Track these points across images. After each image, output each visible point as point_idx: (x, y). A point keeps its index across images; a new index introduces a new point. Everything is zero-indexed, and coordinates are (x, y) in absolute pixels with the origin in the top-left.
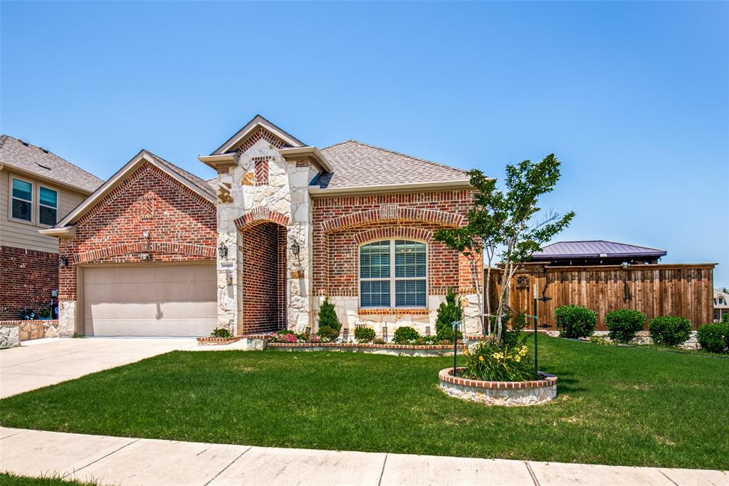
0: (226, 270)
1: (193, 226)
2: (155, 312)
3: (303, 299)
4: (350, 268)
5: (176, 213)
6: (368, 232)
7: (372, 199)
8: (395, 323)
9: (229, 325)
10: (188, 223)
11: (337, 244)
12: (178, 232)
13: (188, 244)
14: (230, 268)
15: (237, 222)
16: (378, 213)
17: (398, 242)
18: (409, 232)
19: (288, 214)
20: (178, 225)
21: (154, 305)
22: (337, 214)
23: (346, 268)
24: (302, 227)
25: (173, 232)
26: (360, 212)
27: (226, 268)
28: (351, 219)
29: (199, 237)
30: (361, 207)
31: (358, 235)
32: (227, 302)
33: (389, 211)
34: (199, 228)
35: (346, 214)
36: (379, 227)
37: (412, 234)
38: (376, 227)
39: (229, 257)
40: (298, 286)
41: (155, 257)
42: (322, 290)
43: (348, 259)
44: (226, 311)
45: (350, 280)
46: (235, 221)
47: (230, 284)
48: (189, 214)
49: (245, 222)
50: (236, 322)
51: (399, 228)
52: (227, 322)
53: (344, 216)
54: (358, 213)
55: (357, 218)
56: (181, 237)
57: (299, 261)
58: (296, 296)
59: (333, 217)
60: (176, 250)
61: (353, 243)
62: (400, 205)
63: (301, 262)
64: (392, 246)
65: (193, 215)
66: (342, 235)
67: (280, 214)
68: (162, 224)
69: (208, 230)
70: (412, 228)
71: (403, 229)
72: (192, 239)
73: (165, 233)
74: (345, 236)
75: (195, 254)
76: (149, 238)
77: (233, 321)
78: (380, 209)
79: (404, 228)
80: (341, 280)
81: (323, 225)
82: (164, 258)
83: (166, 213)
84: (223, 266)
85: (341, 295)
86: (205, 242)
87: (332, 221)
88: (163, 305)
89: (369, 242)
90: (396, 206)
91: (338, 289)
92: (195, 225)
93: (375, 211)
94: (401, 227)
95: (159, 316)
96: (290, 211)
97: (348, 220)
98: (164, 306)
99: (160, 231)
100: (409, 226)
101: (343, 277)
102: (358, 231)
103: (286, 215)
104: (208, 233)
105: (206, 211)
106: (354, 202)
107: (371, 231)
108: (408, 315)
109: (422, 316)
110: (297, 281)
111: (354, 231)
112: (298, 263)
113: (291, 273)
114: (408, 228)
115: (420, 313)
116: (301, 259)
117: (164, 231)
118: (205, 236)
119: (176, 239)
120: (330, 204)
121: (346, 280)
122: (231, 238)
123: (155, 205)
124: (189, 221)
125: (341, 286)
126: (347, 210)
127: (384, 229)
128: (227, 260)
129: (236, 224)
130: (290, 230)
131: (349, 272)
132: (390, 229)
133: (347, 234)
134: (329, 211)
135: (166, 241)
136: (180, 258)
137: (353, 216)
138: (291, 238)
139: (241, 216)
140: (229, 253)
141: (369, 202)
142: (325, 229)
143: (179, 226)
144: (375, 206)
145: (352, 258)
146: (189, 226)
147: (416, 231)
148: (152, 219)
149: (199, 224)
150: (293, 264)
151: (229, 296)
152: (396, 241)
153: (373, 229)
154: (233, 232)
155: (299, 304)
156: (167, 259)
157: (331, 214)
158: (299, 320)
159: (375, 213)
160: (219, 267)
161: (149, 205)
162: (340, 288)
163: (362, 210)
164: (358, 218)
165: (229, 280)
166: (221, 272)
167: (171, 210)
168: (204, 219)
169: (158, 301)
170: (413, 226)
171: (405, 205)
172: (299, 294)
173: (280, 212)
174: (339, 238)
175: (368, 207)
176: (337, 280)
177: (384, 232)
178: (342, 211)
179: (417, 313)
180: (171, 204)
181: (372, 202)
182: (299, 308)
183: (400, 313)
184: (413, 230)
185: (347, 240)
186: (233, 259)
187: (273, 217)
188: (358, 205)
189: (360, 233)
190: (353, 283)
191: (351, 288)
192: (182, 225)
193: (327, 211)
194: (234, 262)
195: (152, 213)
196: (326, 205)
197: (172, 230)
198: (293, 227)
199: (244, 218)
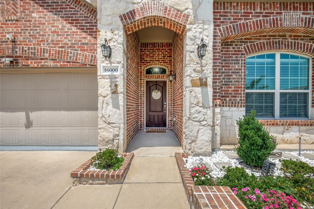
0: (109, 76)
1: (66, 30)
2: (24, 120)
3: (205, 110)
4: (238, 79)
5: (46, 15)
6: (257, 44)
7: (274, 5)
8: (283, 134)
9: (113, 140)
10: (60, 26)
11: (226, 54)
12: (49, 35)
13: (60, 49)
14: (115, 73)
15: (123, 17)
16: (281, 20)
17: (283, 56)
18: (298, 46)
19: (189, 10)
20: (48, 29)
21: (23, 114)
22: (236, 19)
23: (234, 78)
24: (206, 27)
25: (43, 35)
26: (261, 18)
27: (110, 73)
28: (251, 26)
29: (73, 42)
30: (262, 13)
31: (248, 46)
32: (111, 113)
33: (292, 19)
34: (74, 32)
35: (245, 19)
36: (269, 39)
37: (301, 48)
38: (266, 39)
39: (113, 59)
40: (200, 96)
41: (22, 62)
42: (218, 101)
43: (237, 69)
44: (109, 123)
45: (238, 91)
46: (120, 16)
47: (115, 92)
48: (62, 17)
49: (133, 18)
50: (121, 137)
51: (288, 42)
52: (111, 137)
53: (243, 21)
54: (258, 19)
55: (257, 25)
56: (52, 41)
57: (202, 66)
58: (197, 108)
59: (231, 23)
60: (47, 55)
61: (242, 54)
62: (303, 14)
63: (204, 68)
64: (278, 60)
65: (66, 18)
66: (230, 45)
67: (178, 11)
68: (30, 27)
69: (84, 35)
70: (300, 42)
71: (291, 42)
72: (65, 44)
73: (34, 37)
74: (234, 46)
75: (69, 60)
76: (14, 41)
77: (118, 135)
78: (283, 17)
79: (293, 41)
80: (228, 91)
81: (220, 31)
82: (32, 63)
83: (34, 15)
84: (105, 70)
85: (229, 106)
86: (80, 47)
87: (230, 27)
88: (33, 113)
89: (256, 55)
90: (299, 14)
91: (225, 100)
92: (68, 29)
93: (277, 18)
94: (290, 40)
95: (29, 124)
96: (191, 6)
97: (247, 26)
98: (33, 115)
99: (27, 34)
100: (297, 39)
101: (230, 88)
102: (247, 42)
103: (186, 12)
104: (85, 38)
105: (80, 14)
106: (254, 7)
107: (260, 43)
108: (294, 127)
109: (309, 127)
110: (198, 90)
111: (243, 42)
112: (199, 69)
113: (191, 81)
114: (296, 41)
115: (308, 125)
116: (204, 64)
117: (32, 34)
118: (80, 41)
119: (46, 43)
120: (228, 8)
121: (234, 91)
122: (116, 37)
123: (21, 6)
124: (61, 24)
125: (228, 97)
126: (246, 15)
127: (273, 42)
128: (111, 63)
129: (122, 20)
130: (190, 30)
131: (237, 83)
132: (279, 41)
133: (236, 45)
134: (227, 16)
135: (34, 44)
136: (51, 64)
137: (253, 22)
138: (191, 39)
139: (128, 10)
140: (112, 54)
141: (271, 8)
142: (222, 34)
143: (50, 30)
144: (277, 13)
145: (241, 69)
146: (61, 29)
147: (304, 44)
148: (18, 21)
149: (73, 28)
150: (194, 70)
151: (114, 107)
152: (281, 54)
153: (262, 41)
154: (118, 29)
155: (200, 117)
156: (36, 65)
157: (229, 19)
158: (199, 135)
159: (277, 20)
160: (100, 72)
161: (14, 5)
162: (227, 99)
163: (263, 16)
164: (259, 24)
165: (113, 87)
166: (103, 77)
167: (40, 12)
168: (79, 23)
169: (28, 109)
170: (301, 39)
171: (308, 14)
172: (201, 105)
173: (178, 8)
174: (228, 48)
175: (269, 13)
176: (224, 91)
177: (273, 45)
178: (242, 16)
179: (305, 125)
180: (41, 6)
181: (274, 8)
182: (200, 122)
183: (289, 125)
184: (301, 44)
185: (236, 51)
186: (118, 63)
187: (169, 14)
188: (258, 11)
189: (249, 44)
190: (241, 94)
191: (238, 99)
192: (53, 29)
193: (225, 16)
194: (120, 66)
195: (18, 14)
196: (224, 9)
197: (41, 33)
198: (195, 26)
199: (132, 13)
